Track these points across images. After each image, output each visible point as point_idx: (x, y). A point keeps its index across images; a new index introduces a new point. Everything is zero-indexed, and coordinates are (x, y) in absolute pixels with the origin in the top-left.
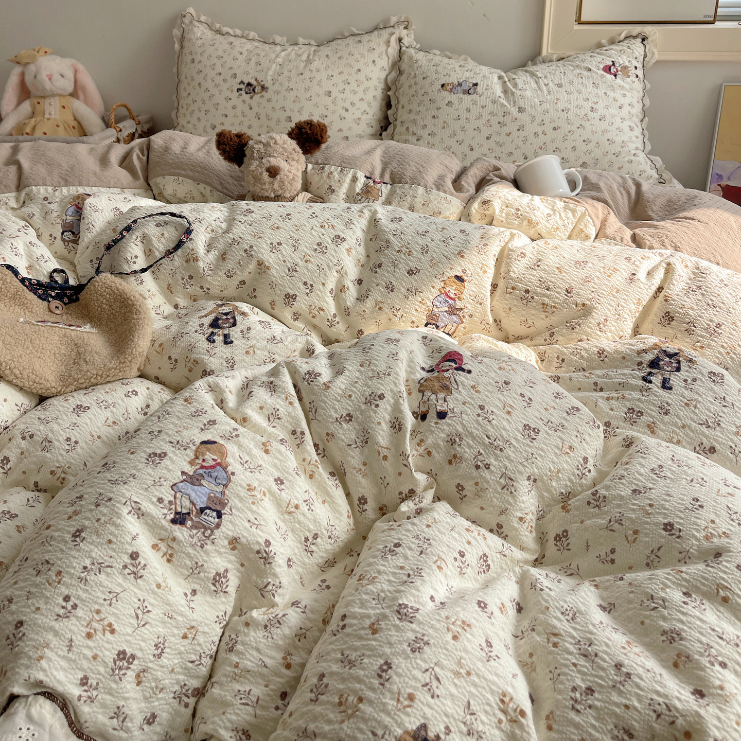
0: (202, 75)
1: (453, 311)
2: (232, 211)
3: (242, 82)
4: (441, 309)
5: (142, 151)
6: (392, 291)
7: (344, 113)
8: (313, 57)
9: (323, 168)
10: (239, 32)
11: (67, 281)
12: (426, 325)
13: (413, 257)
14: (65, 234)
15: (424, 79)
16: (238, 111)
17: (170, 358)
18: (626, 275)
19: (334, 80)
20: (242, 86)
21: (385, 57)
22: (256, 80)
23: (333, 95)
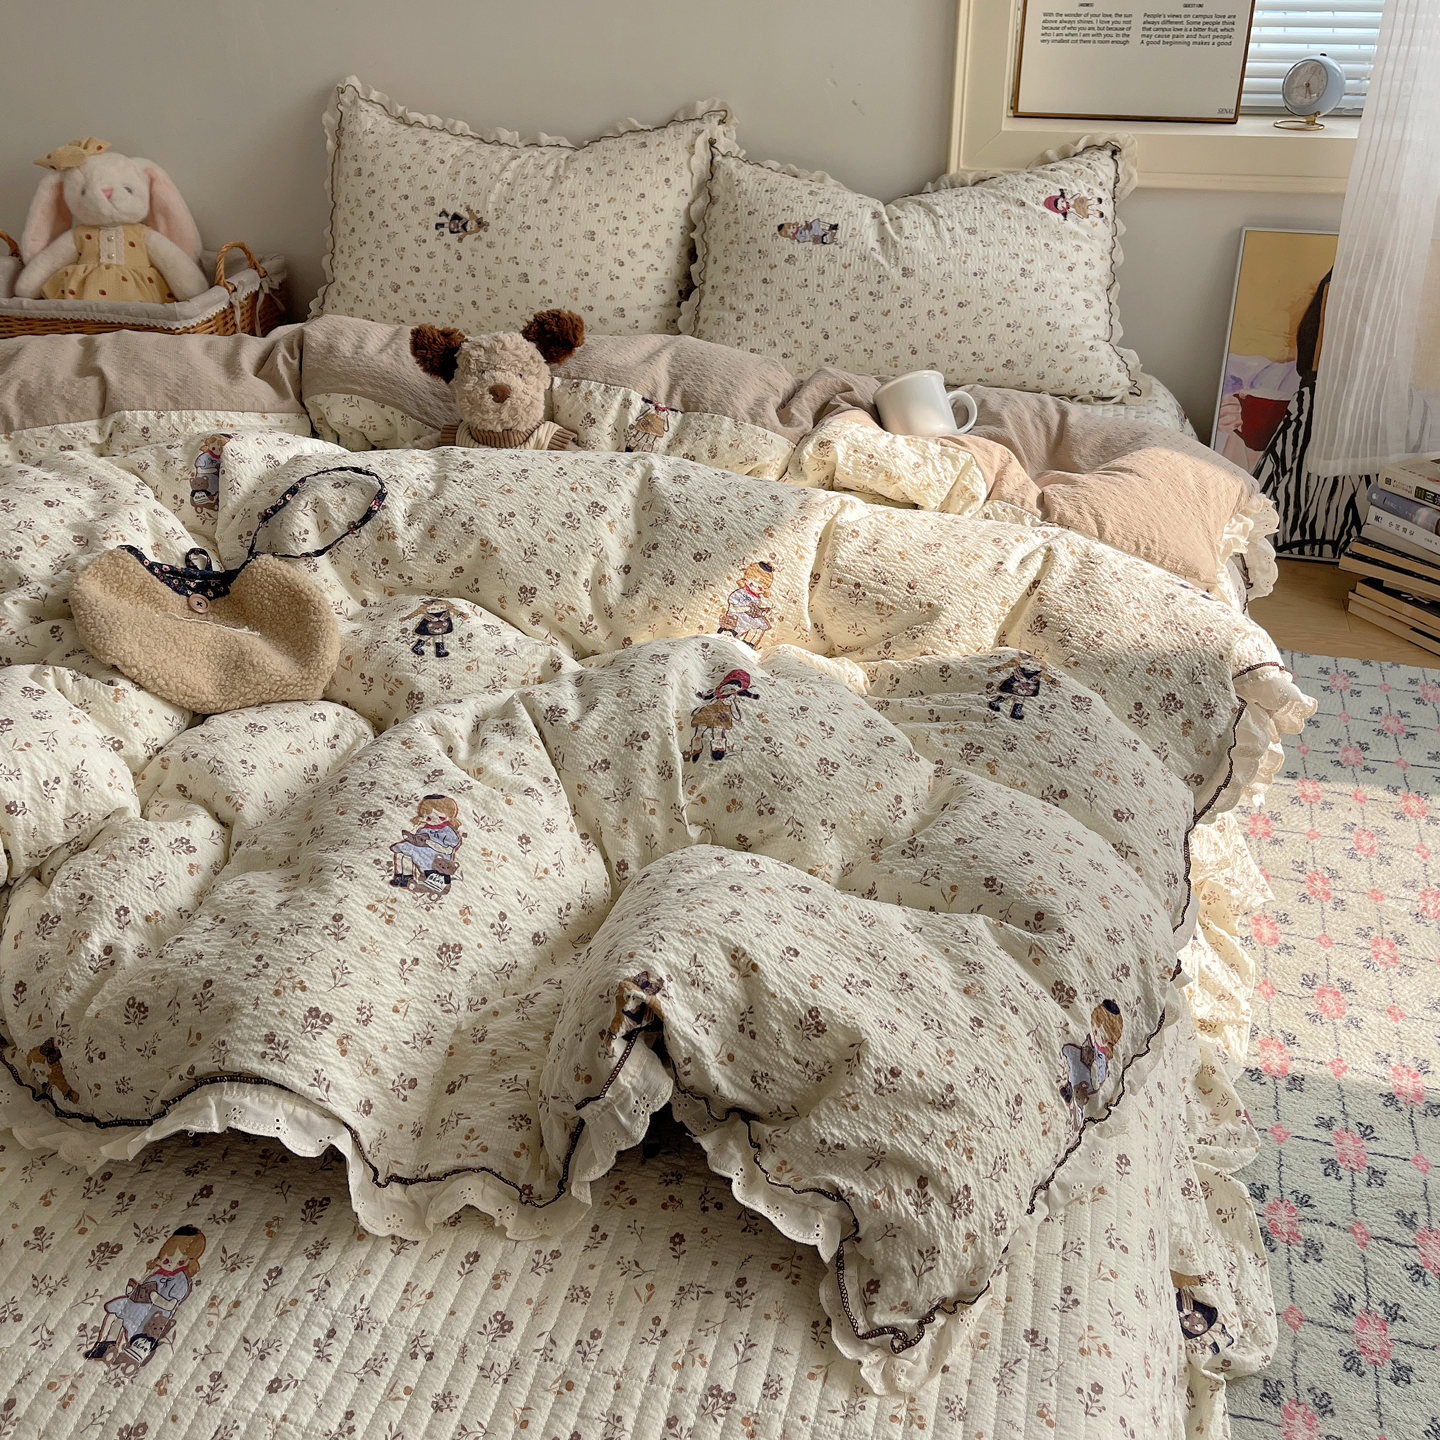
0: (375, 198)
1: (756, 612)
2: (442, 464)
3: (444, 213)
4: (740, 609)
5: (290, 351)
6: (672, 583)
7: (617, 270)
8: (565, 172)
9: (578, 385)
10: (436, 121)
11: (209, 566)
12: (720, 631)
13: (702, 535)
14: (197, 494)
15: (749, 214)
16: (438, 262)
17: (362, 676)
18: (991, 563)
19: (601, 212)
20: (444, 220)
21: (685, 172)
22: (468, 209)
23: (599, 238)
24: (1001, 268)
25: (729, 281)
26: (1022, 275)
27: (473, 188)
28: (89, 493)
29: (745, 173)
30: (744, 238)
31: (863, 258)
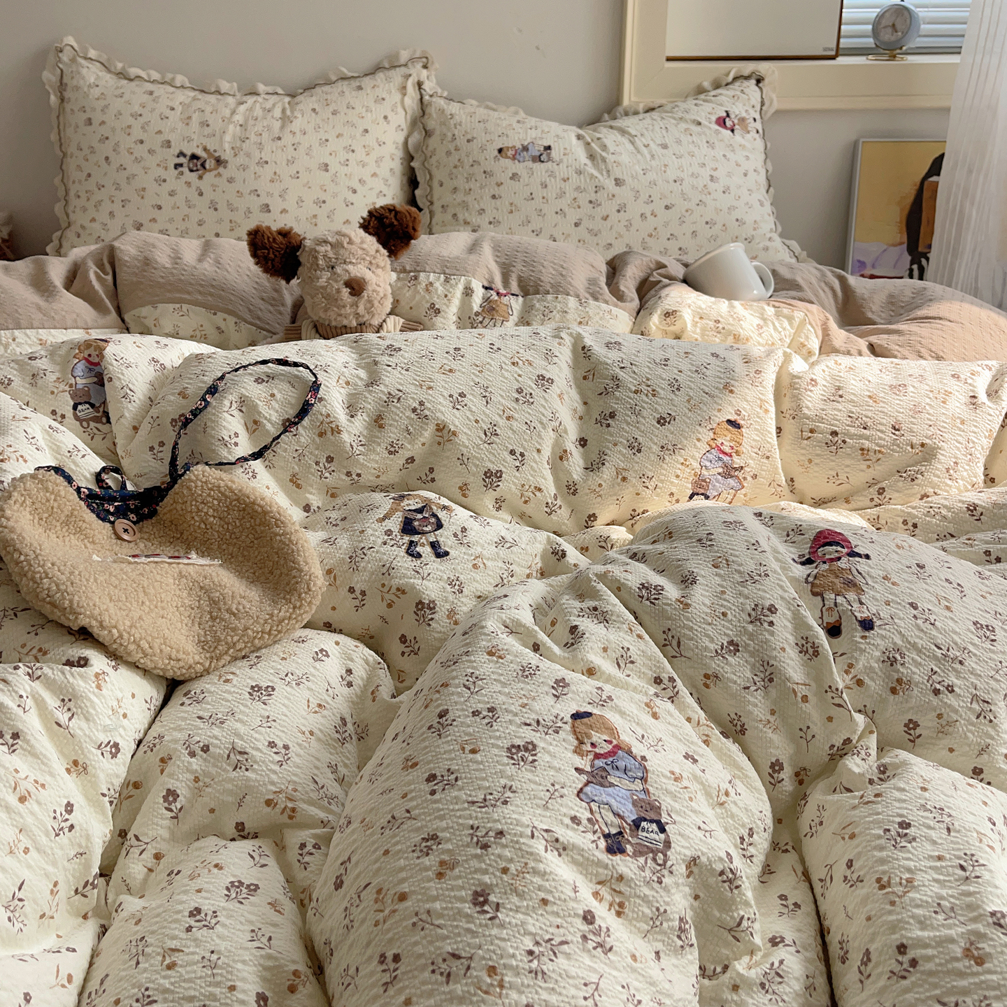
1: (729, 472)
2: (362, 352)
3: (182, 154)
4: (713, 471)
5: (100, 266)
6: (639, 451)
7: (351, 197)
8: (292, 112)
9: (416, 278)
11: (123, 486)
12: (691, 497)
13: (661, 398)
14: (80, 407)
15: (468, 141)
16: (180, 199)
17: (352, 590)
18: (964, 399)
19: (331, 146)
20: (184, 160)
22: (205, 149)
23: (332, 169)
25: (459, 200)
27: (207, 130)
29: (454, 108)
30: (467, 162)
31: (579, 172)
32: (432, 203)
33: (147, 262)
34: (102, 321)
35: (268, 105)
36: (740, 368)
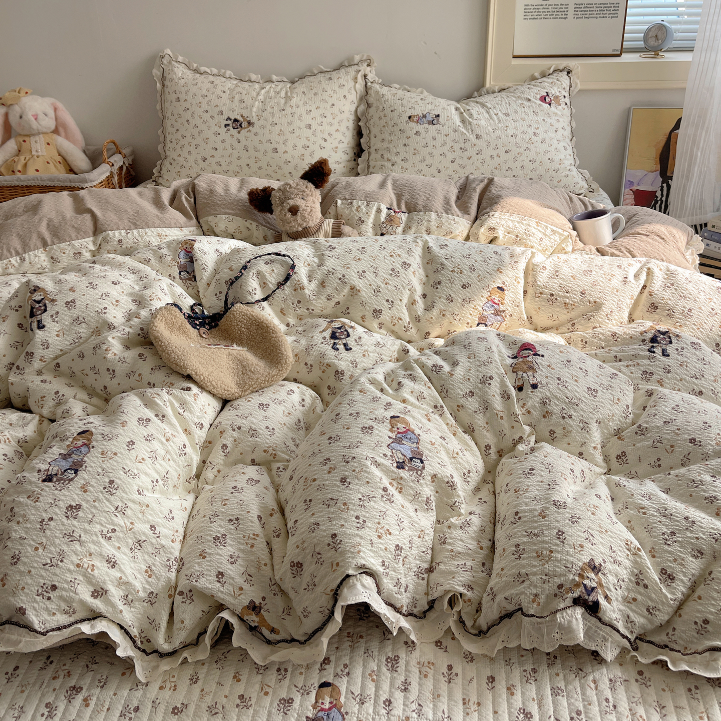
0: (189, 113)
1: (497, 313)
3: (229, 119)
4: (489, 312)
5: (188, 193)
6: (452, 301)
7: (323, 144)
8: (291, 94)
9: (351, 203)
10: (215, 71)
11: (203, 312)
12: (478, 325)
13: (465, 275)
14: (182, 273)
15: (392, 111)
16: (227, 145)
17: (306, 364)
18: (621, 279)
19: (313, 114)
20: (229, 122)
21: (353, 92)
22: (242, 116)
23: (313, 128)
24: (524, 132)
25: (385, 146)
26: (534, 135)
27: (243, 105)
28: (131, 276)
29: (385, 90)
30: (391, 123)
31: (455, 131)
32: (370, 147)
33: (212, 192)
34: (189, 224)
35: (278, 89)
36: (507, 259)
